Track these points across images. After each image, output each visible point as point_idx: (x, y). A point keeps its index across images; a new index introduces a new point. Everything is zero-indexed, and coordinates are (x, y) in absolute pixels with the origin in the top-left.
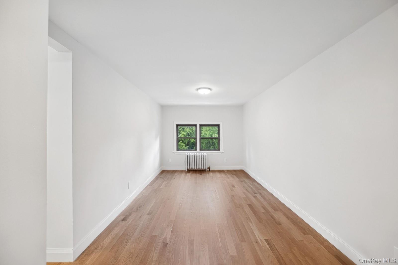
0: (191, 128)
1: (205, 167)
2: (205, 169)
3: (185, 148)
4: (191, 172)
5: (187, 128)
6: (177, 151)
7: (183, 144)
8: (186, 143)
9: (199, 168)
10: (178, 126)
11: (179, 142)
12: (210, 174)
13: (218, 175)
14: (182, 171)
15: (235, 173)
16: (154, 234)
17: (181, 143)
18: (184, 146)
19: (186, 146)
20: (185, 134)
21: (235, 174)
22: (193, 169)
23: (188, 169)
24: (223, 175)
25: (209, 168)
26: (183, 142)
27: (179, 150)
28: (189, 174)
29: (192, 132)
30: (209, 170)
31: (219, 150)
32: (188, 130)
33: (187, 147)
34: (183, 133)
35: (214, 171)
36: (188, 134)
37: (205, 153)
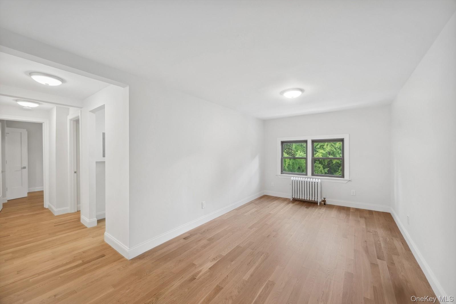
0: (333, 145)
1: (317, 199)
2: (317, 201)
3: (323, 171)
4: (297, 203)
5: (327, 145)
6: (281, 174)
7: (320, 165)
8: (325, 164)
9: (308, 199)
10: (282, 143)
11: (315, 162)
12: (321, 210)
13: (334, 213)
14: (285, 200)
15: (367, 216)
16: (194, 262)
17: (317, 164)
18: (321, 168)
19: (324, 168)
20: (324, 152)
21: (365, 218)
22: (300, 198)
23: (293, 197)
24: (342, 215)
25: (324, 201)
26: (321, 163)
27: (283, 173)
28: (291, 205)
29: (335, 150)
30: (324, 204)
31: (343, 176)
32: (328, 148)
33: (326, 170)
34: (321, 151)
35: (331, 207)
36: (329, 153)
37: (318, 179)
